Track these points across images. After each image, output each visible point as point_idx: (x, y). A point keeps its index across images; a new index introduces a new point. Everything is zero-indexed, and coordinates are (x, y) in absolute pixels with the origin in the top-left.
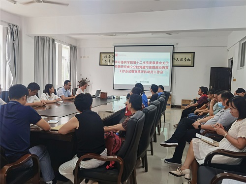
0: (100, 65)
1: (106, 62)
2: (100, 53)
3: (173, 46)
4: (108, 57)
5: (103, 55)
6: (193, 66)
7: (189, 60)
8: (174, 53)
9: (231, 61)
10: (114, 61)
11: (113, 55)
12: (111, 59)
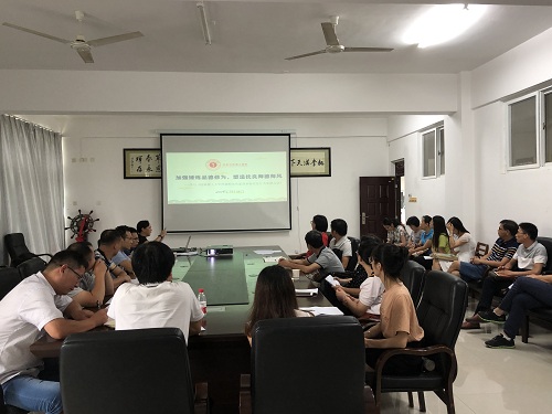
0: (125, 177)
1: (140, 169)
2: (125, 150)
3: (289, 135)
4: (144, 158)
5: (133, 155)
6: (330, 175)
7: (320, 163)
8: (290, 149)
9: (396, 164)
10: (161, 168)
11: (158, 153)
12: (154, 164)
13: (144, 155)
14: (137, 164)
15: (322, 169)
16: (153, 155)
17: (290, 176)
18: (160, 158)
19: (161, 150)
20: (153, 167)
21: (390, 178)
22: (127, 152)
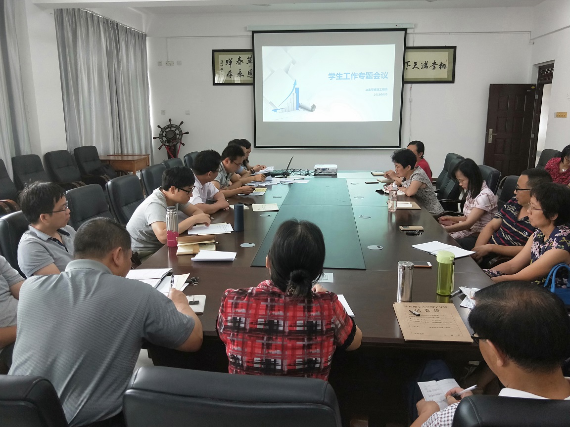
0: (214, 84)
1: (230, 74)
2: (214, 51)
3: (405, 30)
4: (234, 62)
5: (223, 58)
6: (453, 82)
7: (442, 66)
8: (406, 48)
9: (540, 68)
10: (252, 73)
11: (249, 55)
12: (246, 67)
13: (235, 57)
14: (227, 68)
15: (444, 74)
16: (245, 57)
17: (404, 82)
18: (252, 60)
19: (252, 51)
20: (245, 72)
21: (529, 86)
22: (216, 54)
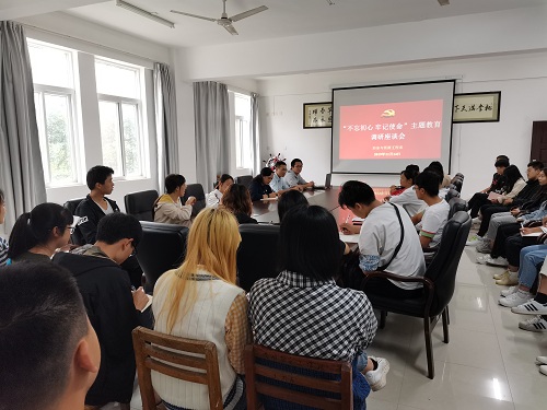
0: (305, 128)
1: (315, 121)
2: (304, 104)
3: (454, 81)
4: (319, 111)
5: (311, 108)
6: (498, 120)
7: (487, 108)
8: (455, 95)
10: (332, 119)
11: (330, 106)
12: (327, 115)
13: (319, 108)
14: (313, 116)
15: (490, 114)
16: (326, 108)
17: (453, 122)
18: (332, 110)
19: (332, 103)
20: (326, 119)
22: (306, 106)
